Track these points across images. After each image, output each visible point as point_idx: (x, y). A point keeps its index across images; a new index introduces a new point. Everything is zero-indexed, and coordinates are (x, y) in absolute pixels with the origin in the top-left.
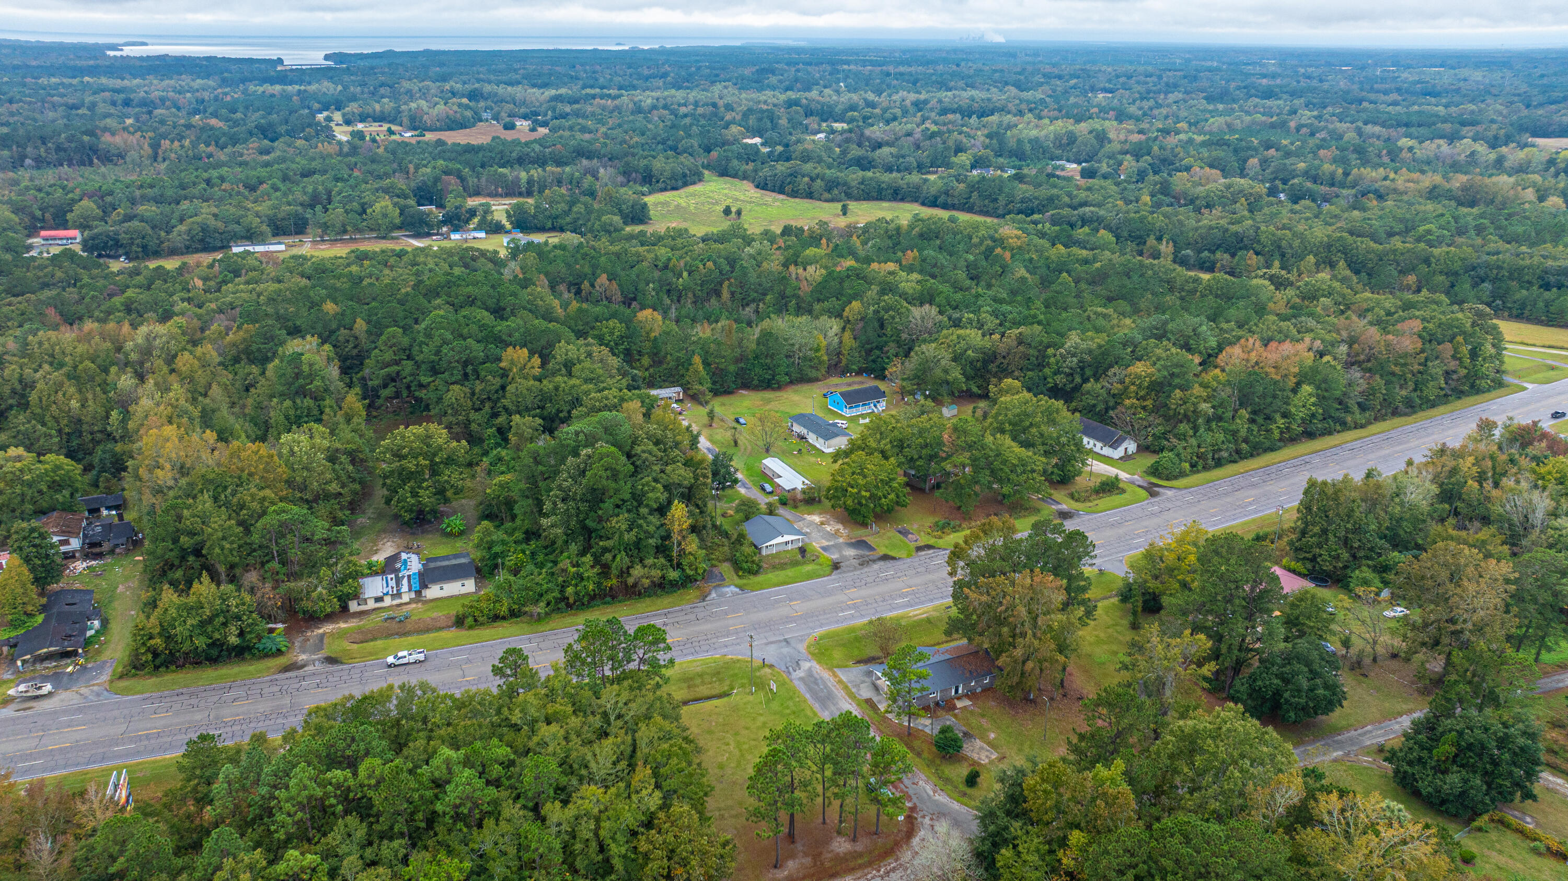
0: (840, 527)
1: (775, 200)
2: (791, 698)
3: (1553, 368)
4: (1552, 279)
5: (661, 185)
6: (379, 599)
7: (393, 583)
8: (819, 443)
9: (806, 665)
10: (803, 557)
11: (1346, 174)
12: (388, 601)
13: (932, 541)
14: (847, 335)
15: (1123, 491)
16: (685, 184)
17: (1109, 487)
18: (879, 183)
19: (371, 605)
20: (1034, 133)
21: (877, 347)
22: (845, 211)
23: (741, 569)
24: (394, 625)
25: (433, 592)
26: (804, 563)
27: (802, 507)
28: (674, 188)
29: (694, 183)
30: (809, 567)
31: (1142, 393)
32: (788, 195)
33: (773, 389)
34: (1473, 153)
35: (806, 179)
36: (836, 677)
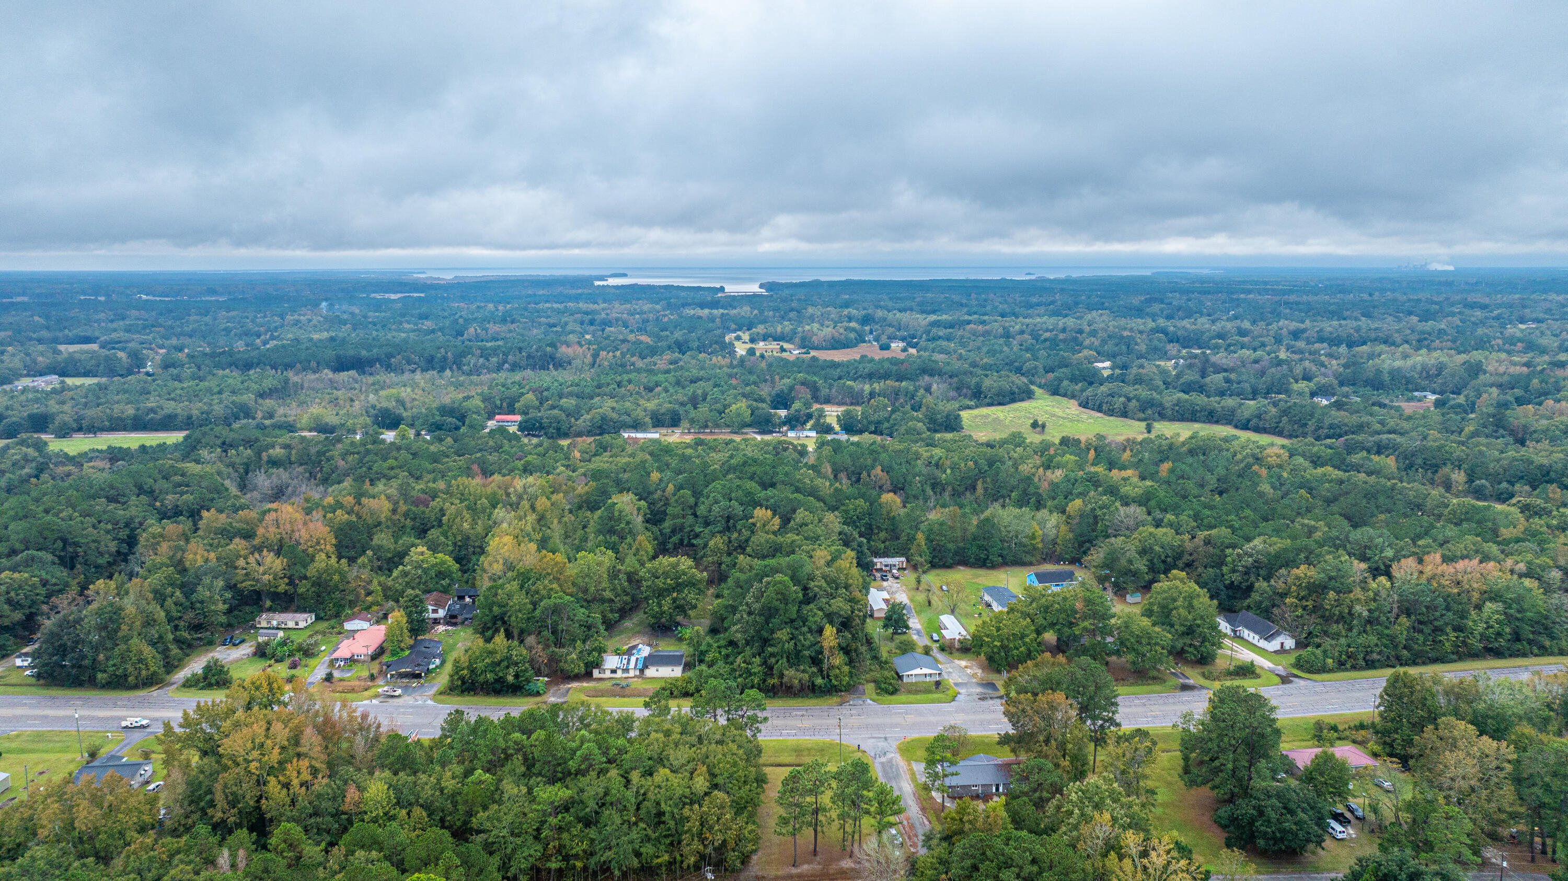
0: (979, 671)
1: (1091, 417)
5: (987, 400)
6: (613, 671)
7: (625, 662)
9: (890, 756)
10: (936, 687)
12: (619, 674)
16: (1013, 401)
17: (1244, 671)
19: (608, 674)
23: (881, 688)
24: (618, 689)
25: (651, 672)
27: (957, 654)
28: (1000, 404)
29: (1022, 400)
30: (936, 695)
31: (1302, 594)
32: (1105, 413)
33: (988, 568)
36: (910, 766)
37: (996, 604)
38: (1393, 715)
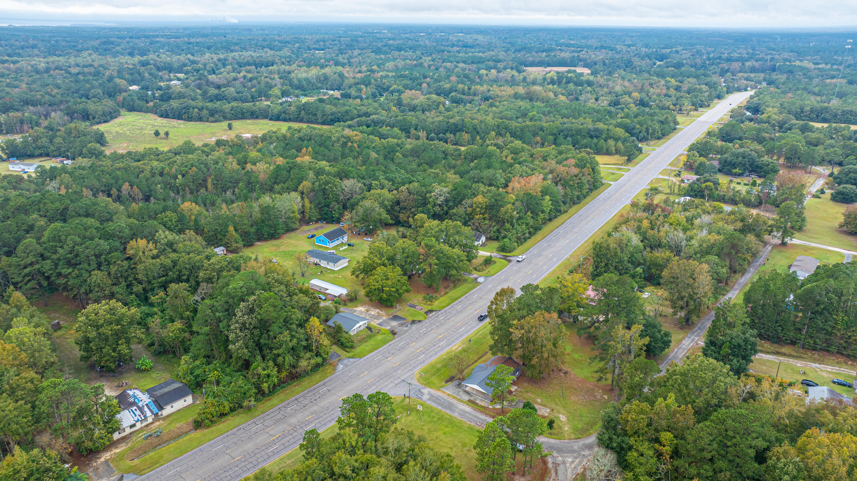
0: (377, 310)
1: (180, 124)
2: (432, 411)
3: (613, 174)
4: (593, 133)
5: (96, 120)
6: (132, 426)
7: (138, 412)
8: (331, 266)
9: (426, 391)
10: (371, 332)
11: (469, 89)
12: (139, 425)
13: (430, 308)
14: (307, 201)
15: (495, 262)
16: (112, 118)
17: (488, 262)
18: (242, 109)
19: (128, 431)
20: (304, 75)
21: (325, 206)
22: (230, 127)
23: (346, 347)
24: (155, 440)
25: (168, 410)
26: (374, 336)
27: (349, 304)
28: (105, 122)
29: (116, 117)
30: (379, 337)
31: (483, 211)
32: (185, 120)
33: (275, 239)
34: (513, 76)
35: (196, 110)
36: (445, 393)
37: (326, 262)
38: (603, 264)
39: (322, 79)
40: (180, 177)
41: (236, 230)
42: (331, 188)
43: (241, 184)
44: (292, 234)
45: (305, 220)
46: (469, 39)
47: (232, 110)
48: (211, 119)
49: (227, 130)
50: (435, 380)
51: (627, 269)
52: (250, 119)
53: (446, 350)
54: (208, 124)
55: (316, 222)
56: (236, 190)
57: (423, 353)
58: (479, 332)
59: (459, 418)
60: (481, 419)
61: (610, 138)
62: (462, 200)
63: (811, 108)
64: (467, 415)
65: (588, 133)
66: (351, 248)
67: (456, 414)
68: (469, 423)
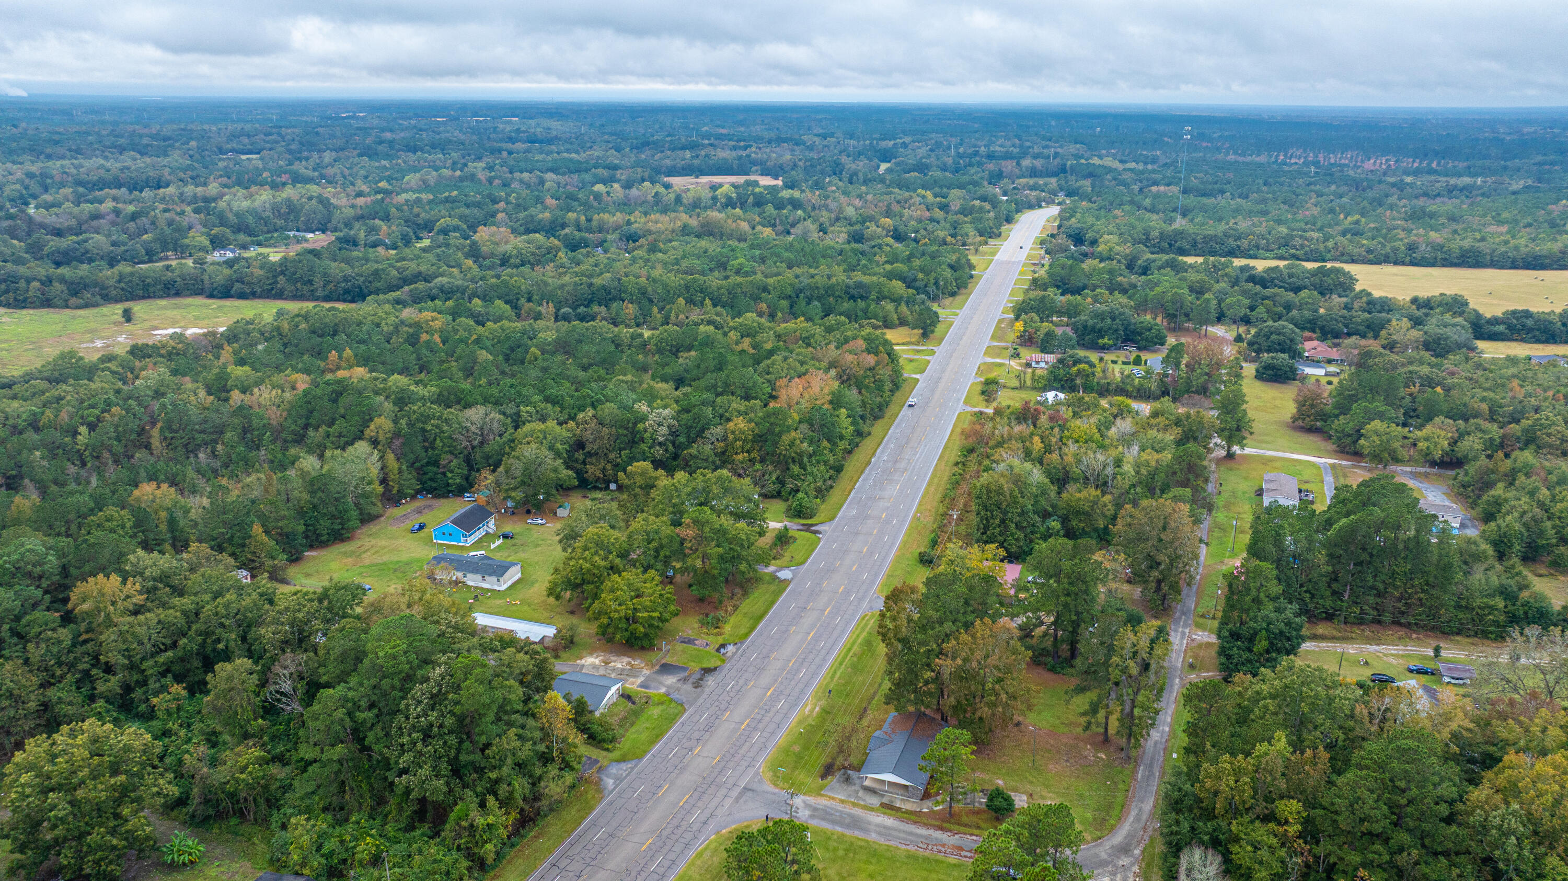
0: (626, 660)
2: (829, 839)
3: (911, 360)
4: (855, 292)
8: (490, 583)
9: (798, 802)
10: (634, 703)
11: (589, 220)
13: (720, 640)
14: (390, 457)
15: (795, 539)
17: (783, 539)
18: (143, 278)
20: (245, 204)
21: (428, 464)
22: (128, 316)
27: (564, 655)
30: (655, 711)
33: (345, 540)
34: (657, 194)
35: (36, 284)
36: (833, 799)
37: (479, 577)
38: (997, 521)
39: (284, 209)
40: (83, 429)
41: (267, 532)
42: (437, 427)
43: (228, 435)
44: (373, 528)
45: (392, 498)
46: (536, 127)
47: (120, 281)
48: (73, 301)
49: (121, 323)
50: (801, 776)
51: (1033, 525)
52: (161, 297)
53: (794, 718)
54: (67, 312)
55: (413, 497)
56: (219, 447)
57: (755, 729)
58: (835, 672)
59: (882, 841)
60: (921, 836)
61: (884, 298)
62: (703, 430)
63: (1161, 233)
64: (894, 833)
65: (847, 293)
66: (509, 541)
67: (874, 835)
68: (903, 847)
